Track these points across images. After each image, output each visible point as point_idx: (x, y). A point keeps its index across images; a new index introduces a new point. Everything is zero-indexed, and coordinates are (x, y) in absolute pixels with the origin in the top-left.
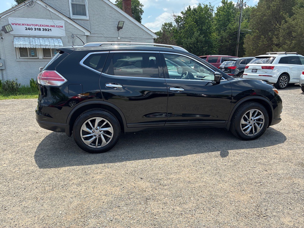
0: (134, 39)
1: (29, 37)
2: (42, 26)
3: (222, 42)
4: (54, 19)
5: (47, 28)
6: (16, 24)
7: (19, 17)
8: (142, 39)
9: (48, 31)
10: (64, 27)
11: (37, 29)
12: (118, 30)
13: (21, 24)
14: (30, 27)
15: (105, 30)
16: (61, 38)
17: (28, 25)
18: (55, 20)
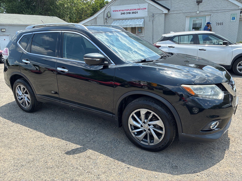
0: (215, 11)
1: (123, 19)
2: (132, 10)
4: (140, 3)
5: (135, 11)
6: (115, 11)
7: (118, 5)
9: (136, 13)
10: (147, 9)
11: (128, 13)
12: (198, 4)
13: (118, 11)
14: (124, 12)
15: (185, 6)
16: (144, 18)
17: (123, 11)
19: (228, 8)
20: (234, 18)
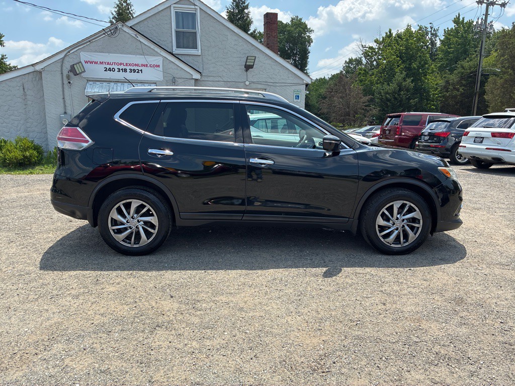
0: (271, 84)
1: (109, 81)
2: (130, 65)
3: (447, 91)
4: (148, 55)
5: (136, 68)
6: (91, 63)
7: (96, 51)
8: (286, 84)
9: (138, 72)
10: (161, 66)
11: (122, 69)
12: (247, 71)
13: (99, 63)
14: (111, 67)
15: (226, 71)
16: (156, 83)
17: (108, 64)
18: (147, 57)
19: (289, 81)
20: (298, 96)
